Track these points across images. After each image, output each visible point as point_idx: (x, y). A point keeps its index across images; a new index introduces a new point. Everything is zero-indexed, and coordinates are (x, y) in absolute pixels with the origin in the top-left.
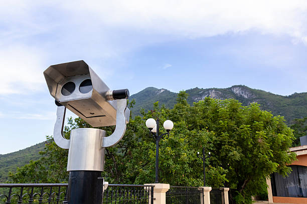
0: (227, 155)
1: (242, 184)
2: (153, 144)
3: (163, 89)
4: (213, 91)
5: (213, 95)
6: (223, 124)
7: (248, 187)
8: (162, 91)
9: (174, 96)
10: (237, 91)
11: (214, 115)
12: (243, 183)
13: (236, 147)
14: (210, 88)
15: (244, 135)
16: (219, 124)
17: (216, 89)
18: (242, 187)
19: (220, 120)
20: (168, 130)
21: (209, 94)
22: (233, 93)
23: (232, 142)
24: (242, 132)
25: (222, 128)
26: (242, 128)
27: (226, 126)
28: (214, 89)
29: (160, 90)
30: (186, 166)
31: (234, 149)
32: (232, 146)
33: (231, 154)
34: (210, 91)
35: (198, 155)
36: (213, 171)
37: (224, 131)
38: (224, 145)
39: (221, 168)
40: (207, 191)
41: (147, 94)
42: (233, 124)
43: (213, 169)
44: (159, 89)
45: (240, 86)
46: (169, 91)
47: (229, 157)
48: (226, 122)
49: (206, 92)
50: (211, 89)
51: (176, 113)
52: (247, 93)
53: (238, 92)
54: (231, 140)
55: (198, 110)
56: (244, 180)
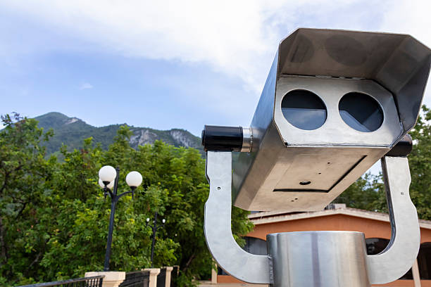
0: (176, 223)
1: (187, 262)
2: (79, 202)
3: (75, 118)
4: (147, 132)
5: (145, 136)
6: (176, 180)
7: (194, 264)
8: (74, 121)
9: (91, 131)
10: (176, 136)
11: (162, 166)
12: (188, 260)
13: (189, 213)
14: (143, 127)
15: (202, 196)
16: (171, 179)
17: (151, 130)
18: (187, 264)
19: (173, 174)
20: (133, 188)
21: (141, 135)
22: (171, 138)
23: (185, 205)
24: (199, 193)
25: (175, 185)
26: (200, 188)
27: (180, 183)
28: (148, 129)
29: (71, 119)
30: (131, 237)
31: (187, 215)
32: (185, 210)
33: (184, 221)
34: (142, 131)
35: (147, 222)
36: (161, 244)
37: (177, 191)
38: (175, 209)
39: (171, 240)
40: (154, 274)
41: (49, 122)
42: (189, 181)
43: (160, 242)
44: (70, 117)
45: (181, 131)
46: (84, 123)
47: (180, 226)
48: (181, 178)
49: (138, 132)
50: (145, 129)
51: (113, 158)
52: (189, 140)
53: (178, 137)
54: (184, 203)
55: (146, 158)
56: (191, 255)
